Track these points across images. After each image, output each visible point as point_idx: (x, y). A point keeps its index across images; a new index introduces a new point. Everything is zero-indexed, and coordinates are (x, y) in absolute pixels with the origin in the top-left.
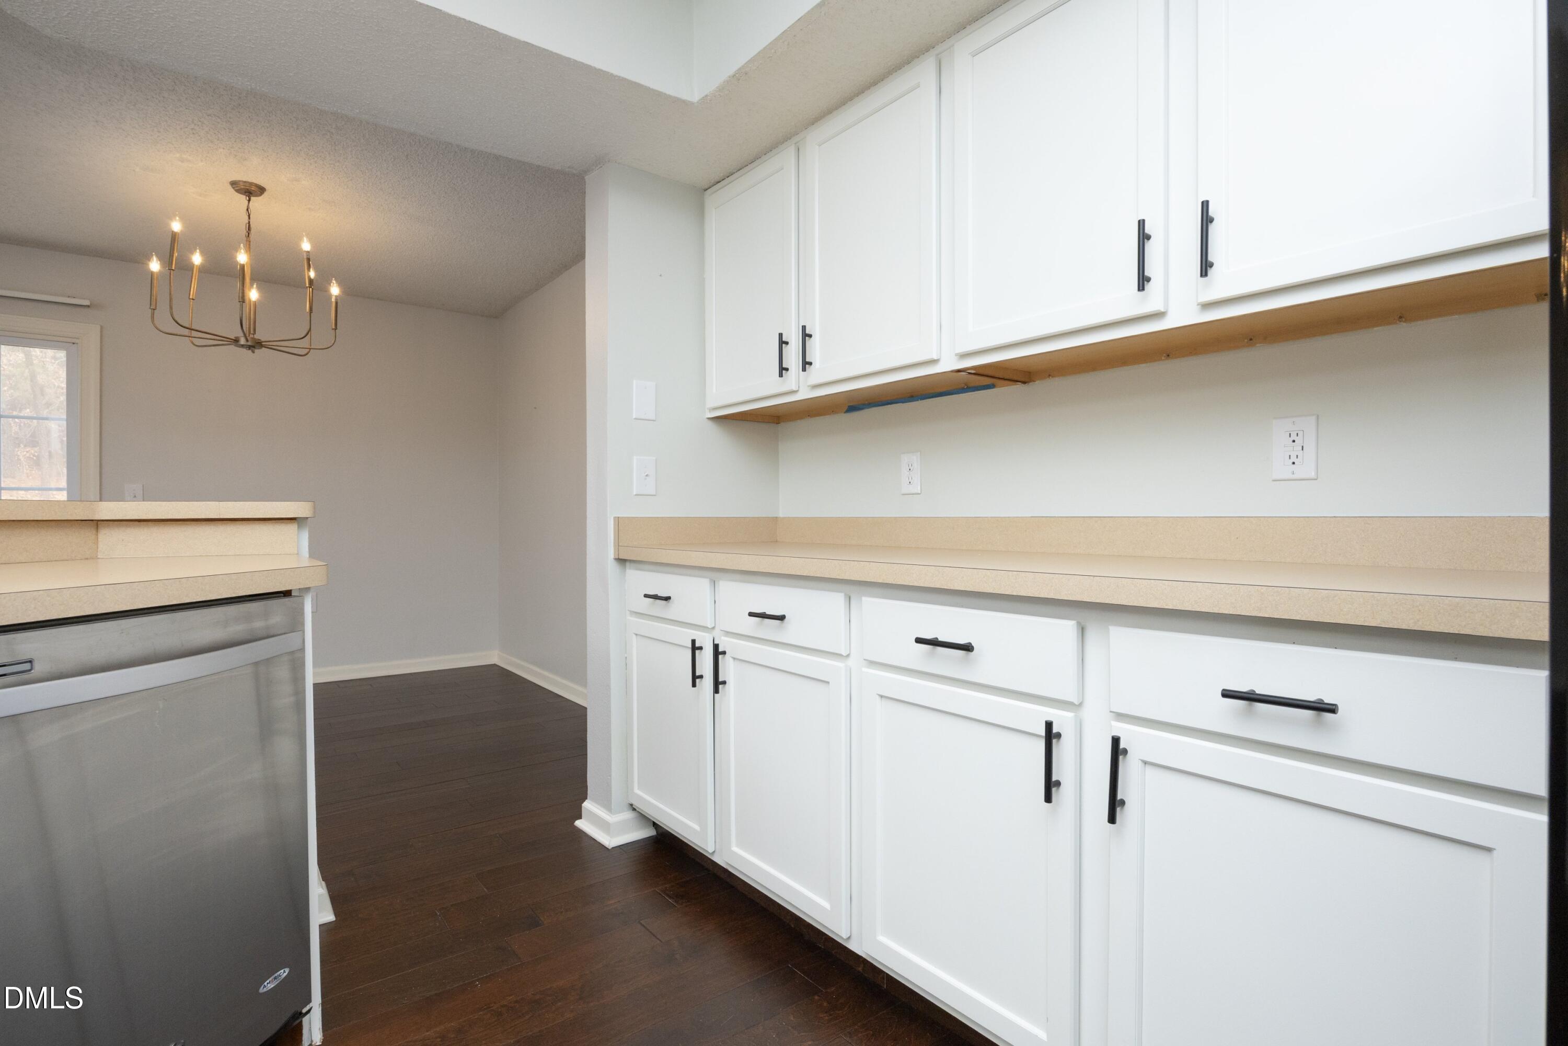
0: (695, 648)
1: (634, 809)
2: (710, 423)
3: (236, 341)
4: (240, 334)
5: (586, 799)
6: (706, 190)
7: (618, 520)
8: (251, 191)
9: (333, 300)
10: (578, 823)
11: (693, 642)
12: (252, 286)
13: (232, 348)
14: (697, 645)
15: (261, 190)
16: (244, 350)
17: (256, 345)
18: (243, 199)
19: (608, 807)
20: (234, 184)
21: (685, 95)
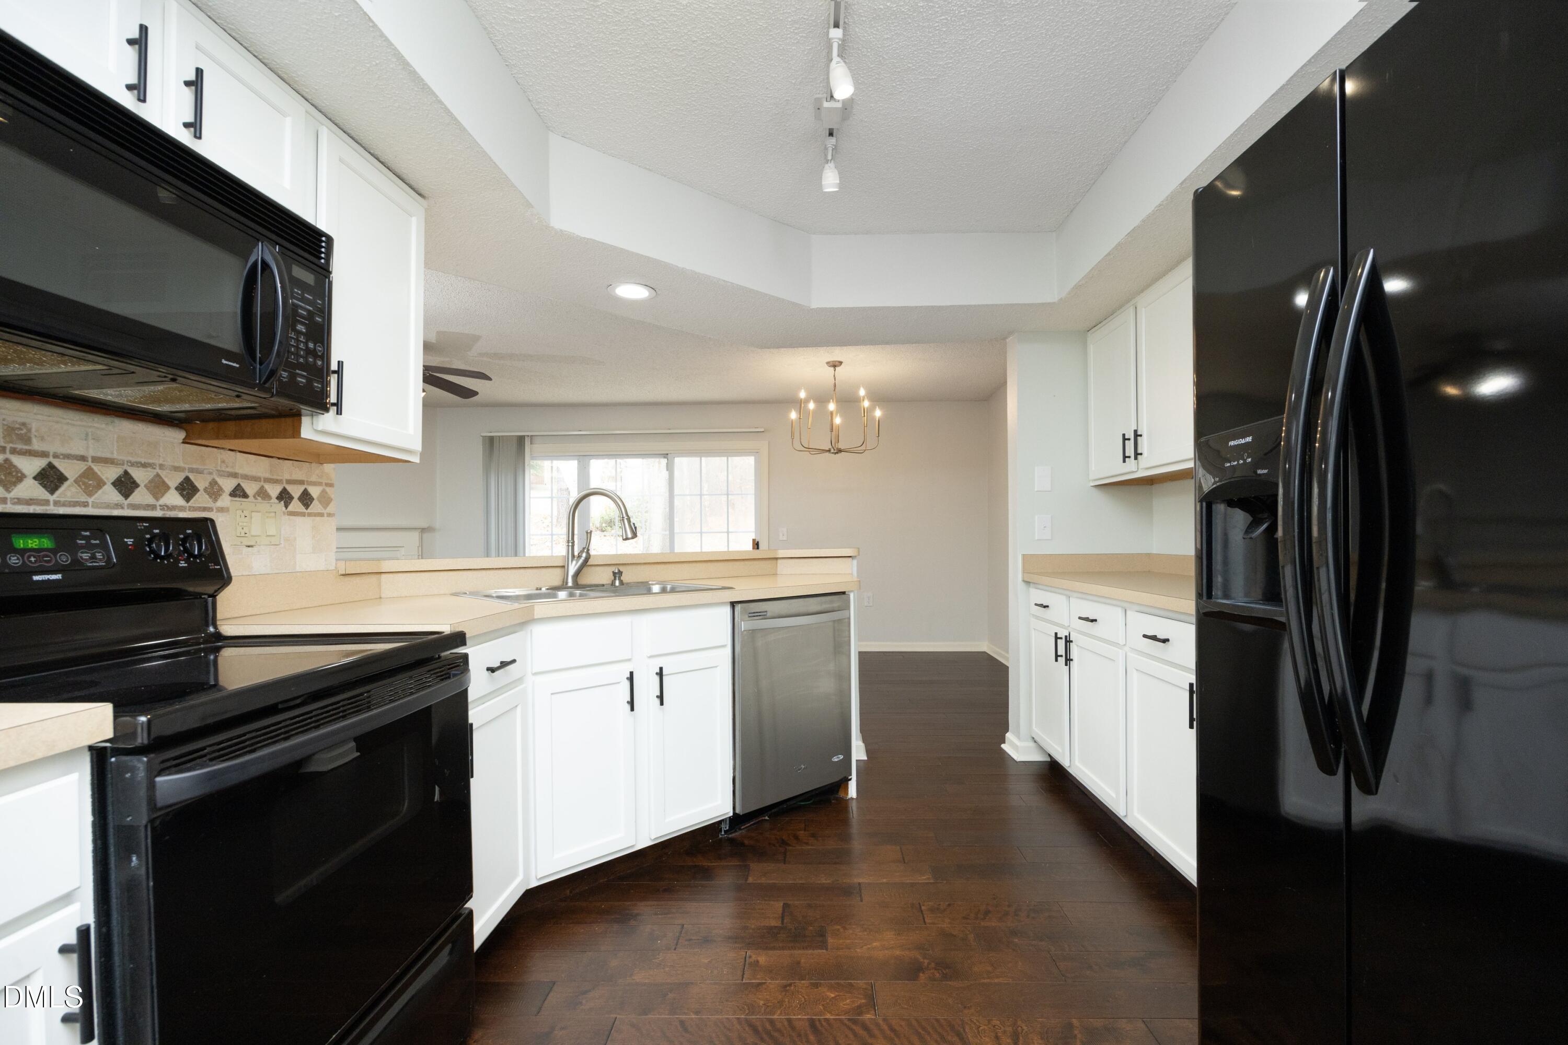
0: (1057, 638)
1: (1035, 742)
2: (1094, 489)
3: (829, 451)
4: (831, 447)
5: (1008, 731)
6: (1088, 331)
7: (1024, 555)
8: (835, 365)
9: (877, 420)
10: (1003, 746)
11: (1056, 634)
12: (837, 415)
13: (827, 454)
14: (1058, 636)
15: (841, 363)
16: (833, 455)
17: (840, 451)
18: (832, 369)
19: (1019, 737)
20: (828, 363)
21: (1049, 300)
